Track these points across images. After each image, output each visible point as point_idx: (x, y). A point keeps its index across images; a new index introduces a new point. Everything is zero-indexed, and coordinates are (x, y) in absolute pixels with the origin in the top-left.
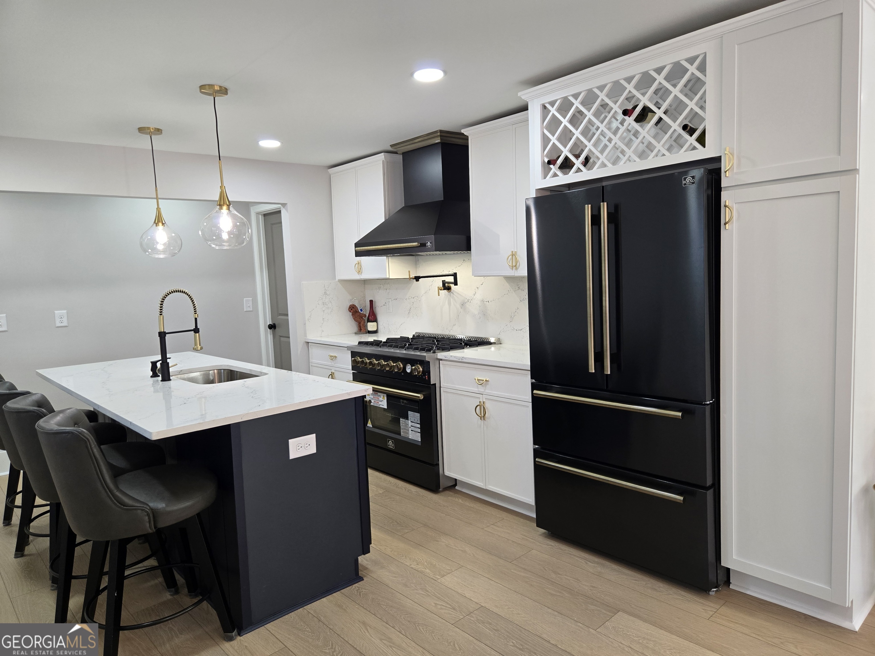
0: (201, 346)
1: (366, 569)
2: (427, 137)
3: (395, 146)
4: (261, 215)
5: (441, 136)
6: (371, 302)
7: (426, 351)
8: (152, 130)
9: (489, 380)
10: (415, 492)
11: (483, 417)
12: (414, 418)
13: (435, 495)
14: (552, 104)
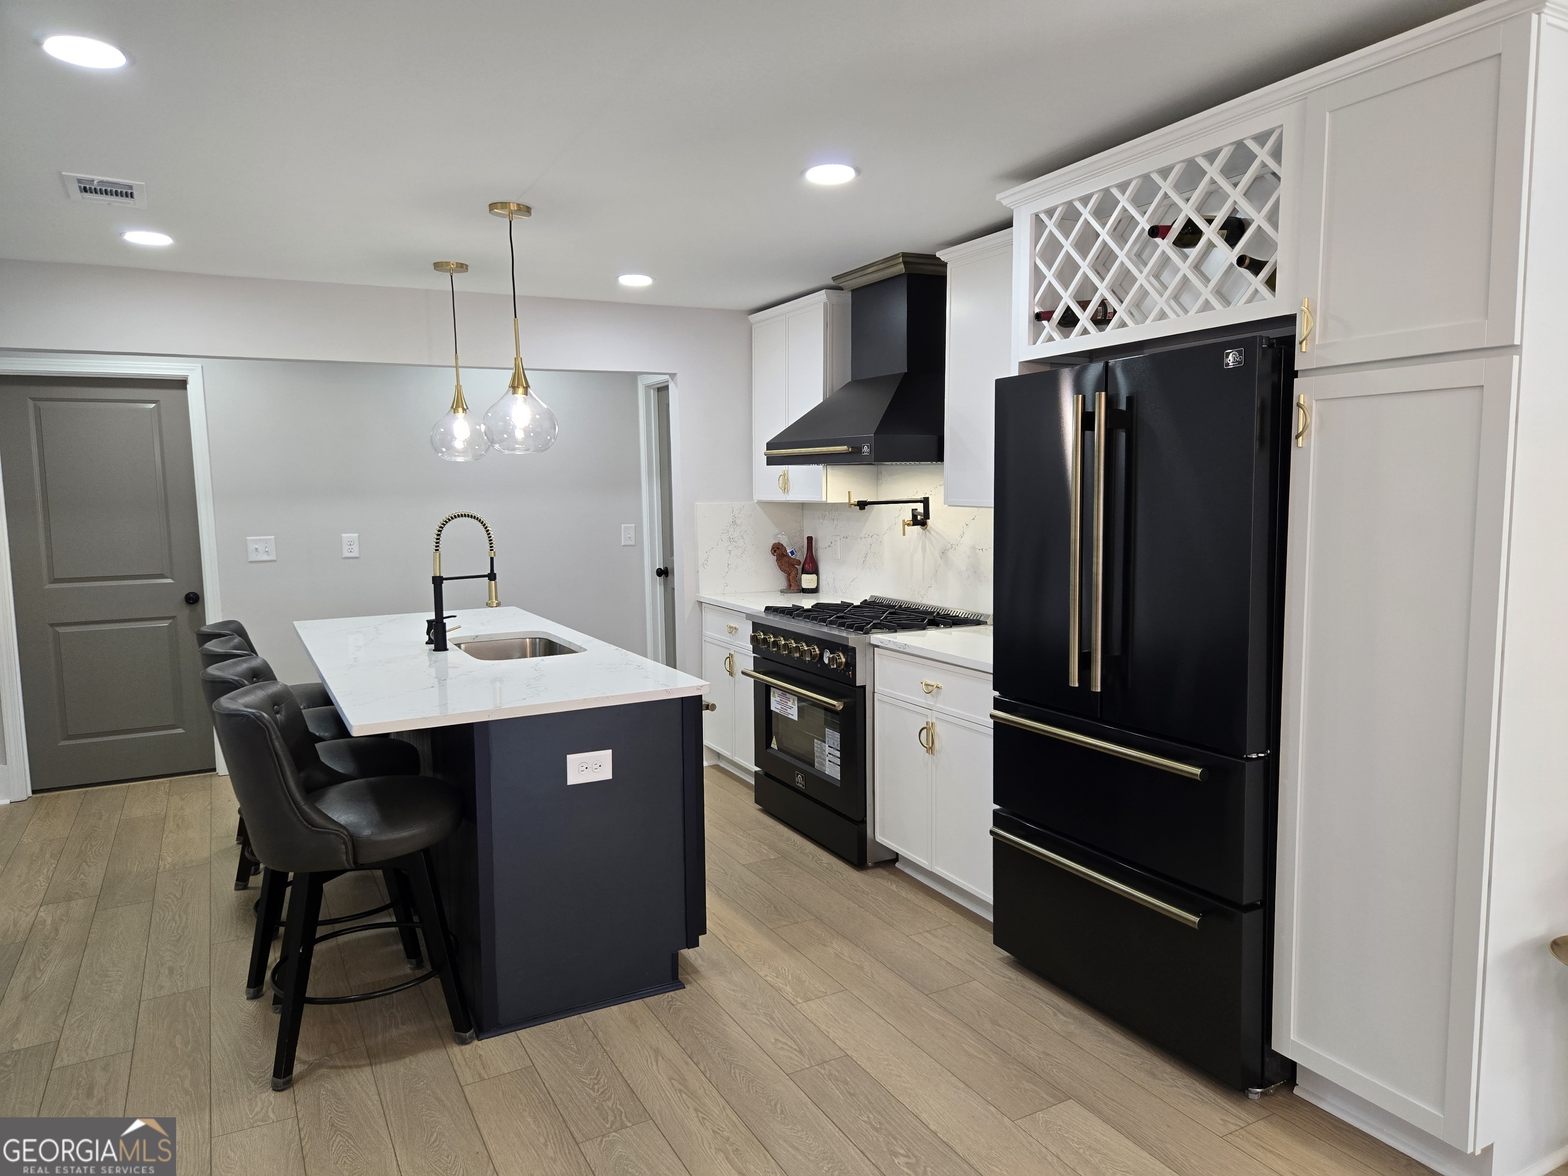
0: (499, 599)
1: (696, 971)
2: (884, 264)
3: (839, 280)
4: (654, 389)
5: (905, 263)
6: (810, 539)
7: (855, 630)
8: (452, 266)
9: (941, 687)
10: (827, 863)
11: (930, 749)
12: (832, 741)
13: (857, 873)
14: (1050, 213)
